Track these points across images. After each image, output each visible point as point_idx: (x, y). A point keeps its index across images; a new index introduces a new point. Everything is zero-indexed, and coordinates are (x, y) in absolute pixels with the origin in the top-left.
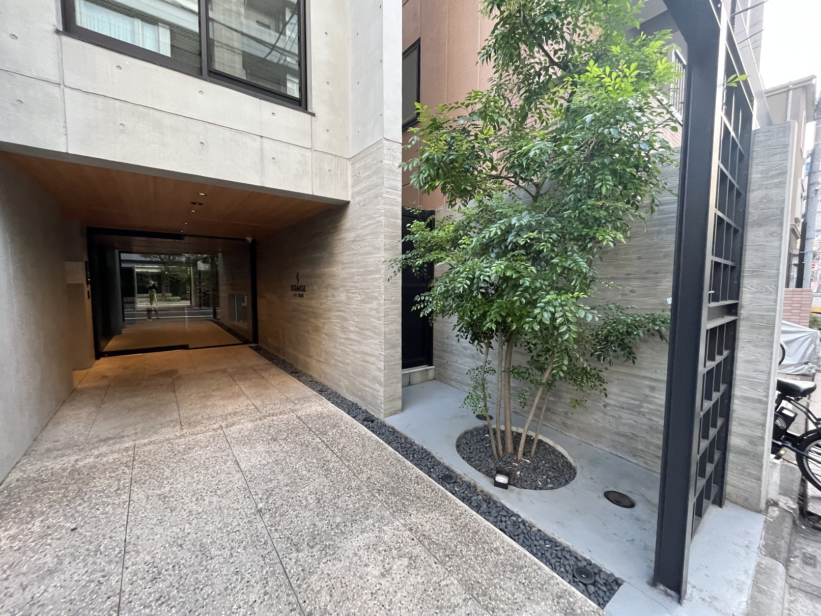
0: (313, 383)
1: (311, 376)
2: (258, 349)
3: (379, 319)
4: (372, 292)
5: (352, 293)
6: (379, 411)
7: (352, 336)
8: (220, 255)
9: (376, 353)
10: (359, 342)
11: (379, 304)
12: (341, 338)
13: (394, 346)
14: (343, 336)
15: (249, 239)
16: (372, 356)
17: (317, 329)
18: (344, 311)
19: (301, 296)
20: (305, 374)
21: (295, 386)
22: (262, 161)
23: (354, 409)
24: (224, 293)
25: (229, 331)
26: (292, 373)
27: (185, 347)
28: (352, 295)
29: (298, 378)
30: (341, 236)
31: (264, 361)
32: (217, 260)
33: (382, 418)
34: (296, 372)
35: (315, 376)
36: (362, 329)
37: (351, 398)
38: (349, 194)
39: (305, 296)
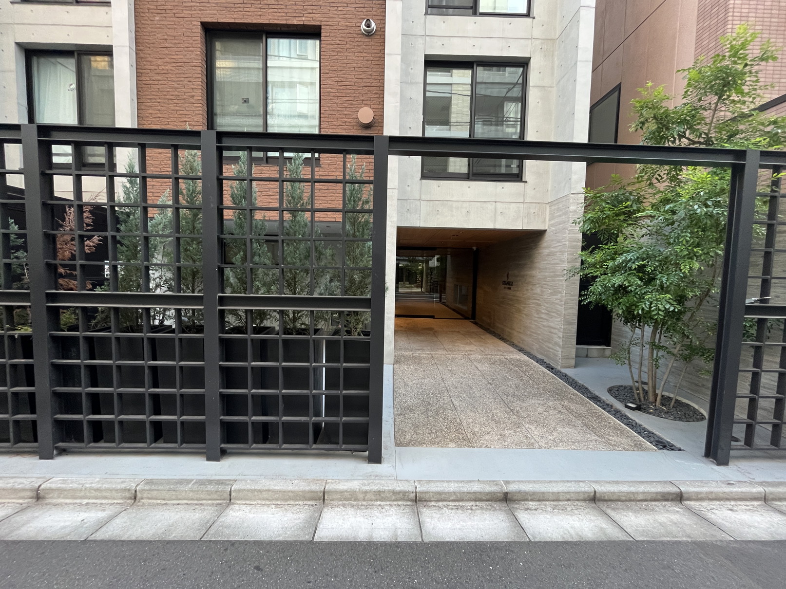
0: (513, 345)
2: (476, 323)
3: (561, 305)
4: (558, 288)
5: (545, 288)
6: (557, 365)
7: (543, 316)
8: (449, 257)
9: (558, 327)
10: (547, 320)
11: (562, 296)
12: (535, 317)
13: (570, 324)
14: (537, 316)
15: (475, 248)
16: (555, 329)
18: (538, 300)
19: (509, 288)
21: (503, 345)
22: (495, 215)
23: (541, 362)
24: (450, 284)
25: (454, 310)
26: (500, 339)
27: (433, 317)
28: (545, 290)
29: (505, 342)
30: (540, 251)
31: (481, 330)
32: (447, 260)
33: (559, 368)
34: (502, 339)
35: (516, 342)
36: (550, 312)
37: (539, 356)
38: (547, 225)
39: (512, 289)
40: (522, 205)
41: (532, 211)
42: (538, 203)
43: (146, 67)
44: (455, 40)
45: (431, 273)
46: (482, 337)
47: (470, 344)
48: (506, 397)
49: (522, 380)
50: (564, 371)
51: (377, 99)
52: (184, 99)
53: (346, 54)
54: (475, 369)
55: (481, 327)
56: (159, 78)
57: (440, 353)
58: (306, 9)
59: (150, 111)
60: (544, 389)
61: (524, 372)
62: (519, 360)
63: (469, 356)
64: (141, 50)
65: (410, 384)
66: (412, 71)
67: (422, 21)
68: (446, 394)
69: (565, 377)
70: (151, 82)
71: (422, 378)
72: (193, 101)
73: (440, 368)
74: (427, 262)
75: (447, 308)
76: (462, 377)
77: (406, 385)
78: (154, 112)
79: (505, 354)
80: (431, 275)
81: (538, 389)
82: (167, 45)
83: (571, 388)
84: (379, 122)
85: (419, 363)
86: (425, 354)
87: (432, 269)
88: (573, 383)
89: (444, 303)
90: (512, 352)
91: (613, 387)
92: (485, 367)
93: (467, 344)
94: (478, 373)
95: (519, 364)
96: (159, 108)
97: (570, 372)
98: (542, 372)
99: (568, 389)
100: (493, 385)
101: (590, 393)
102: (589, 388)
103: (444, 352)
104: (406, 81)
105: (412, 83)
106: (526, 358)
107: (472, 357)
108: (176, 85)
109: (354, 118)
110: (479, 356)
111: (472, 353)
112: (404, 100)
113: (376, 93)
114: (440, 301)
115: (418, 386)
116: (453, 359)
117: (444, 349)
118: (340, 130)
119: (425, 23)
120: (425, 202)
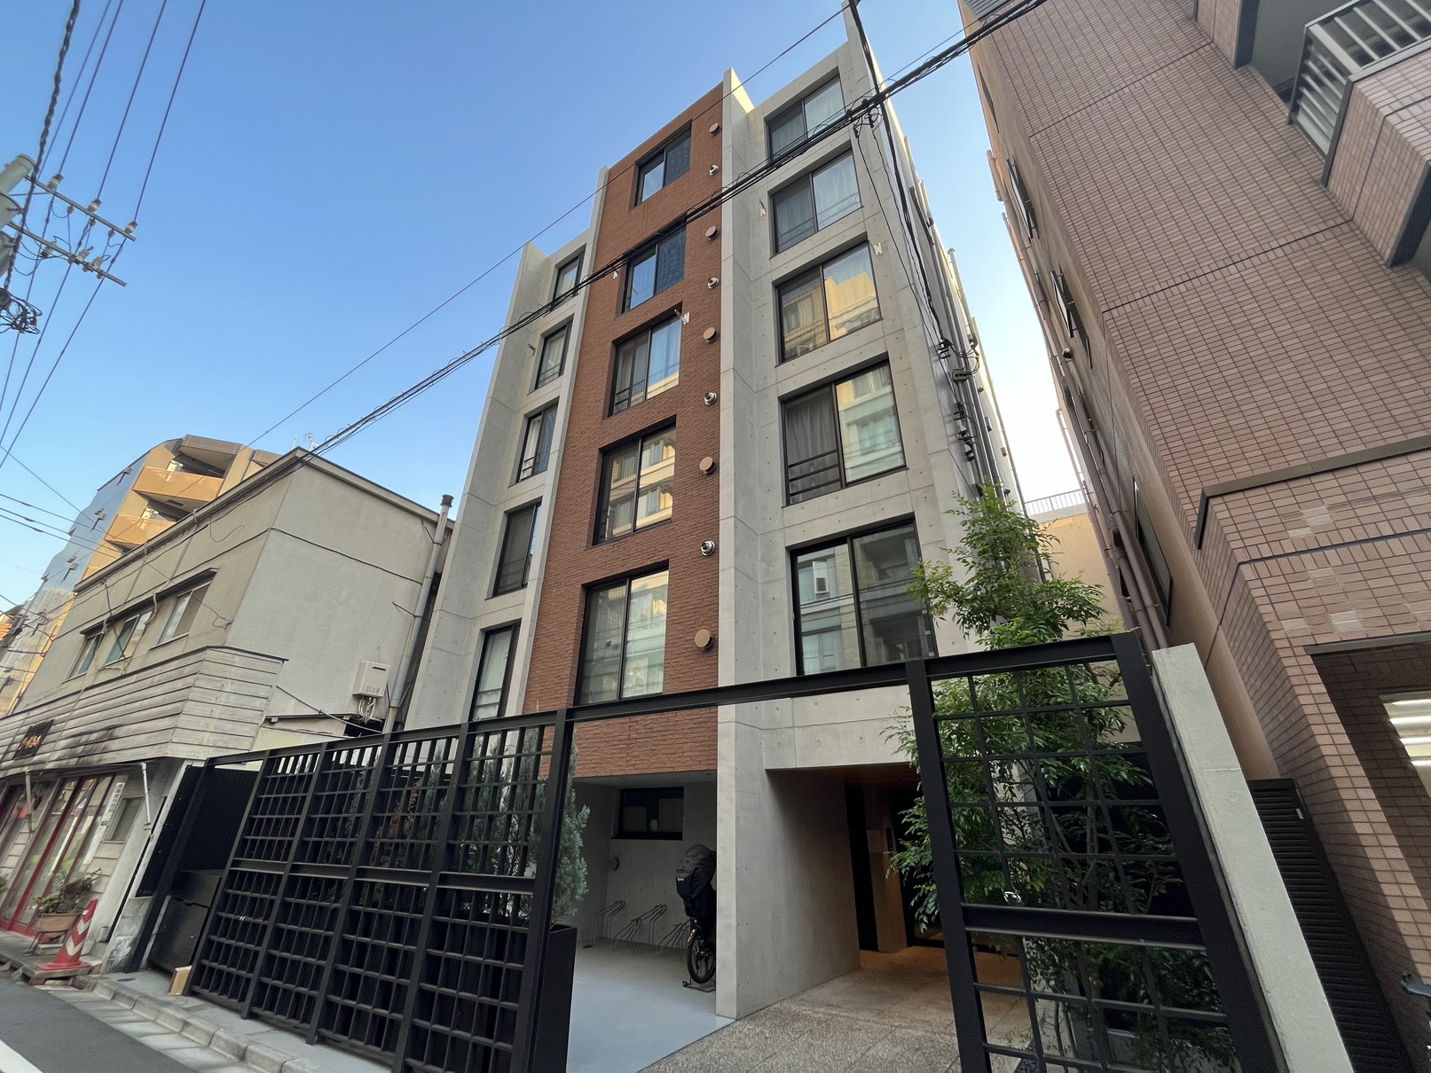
43: (541, 633)
44: (817, 522)
53: (688, 579)
58: (658, 549)
67: (781, 513)
82: (557, 611)
104: (768, 582)
105: (774, 581)
109: (691, 644)
112: (768, 602)
118: (682, 659)
119: (782, 516)
120: (801, 729)
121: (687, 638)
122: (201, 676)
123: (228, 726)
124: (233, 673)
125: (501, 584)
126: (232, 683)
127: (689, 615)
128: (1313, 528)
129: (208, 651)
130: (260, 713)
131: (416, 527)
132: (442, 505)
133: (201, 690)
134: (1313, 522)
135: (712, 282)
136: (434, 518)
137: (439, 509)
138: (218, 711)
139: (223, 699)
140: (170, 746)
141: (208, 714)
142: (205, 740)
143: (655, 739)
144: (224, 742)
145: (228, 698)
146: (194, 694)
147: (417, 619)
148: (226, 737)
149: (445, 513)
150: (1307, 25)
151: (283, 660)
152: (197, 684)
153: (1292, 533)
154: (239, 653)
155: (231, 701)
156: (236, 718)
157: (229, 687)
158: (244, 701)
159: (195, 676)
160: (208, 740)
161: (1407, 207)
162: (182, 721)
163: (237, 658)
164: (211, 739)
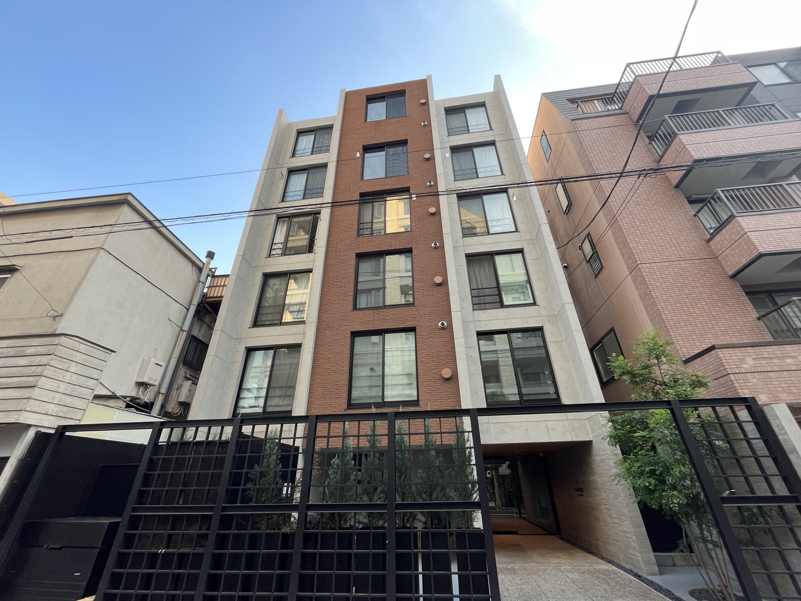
0: (603, 558)
1: (602, 555)
2: (562, 538)
3: (624, 508)
4: (617, 492)
5: (608, 493)
6: (643, 571)
7: (616, 521)
8: (519, 463)
9: (630, 531)
10: (620, 524)
11: (622, 499)
12: (611, 523)
13: (640, 527)
14: (611, 521)
15: (541, 455)
16: (629, 532)
17: (597, 519)
18: (607, 505)
19: (582, 495)
20: (598, 554)
21: (591, 558)
22: (548, 430)
23: (630, 572)
24: (526, 495)
25: (537, 526)
26: (589, 553)
27: (516, 533)
28: (608, 494)
29: (593, 555)
30: (593, 458)
31: (569, 545)
32: (517, 466)
33: (645, 575)
34: (591, 553)
35: (604, 555)
36: (619, 516)
37: (628, 567)
38: (591, 436)
39: (584, 494)
40: (566, 422)
41: (576, 426)
42: (579, 420)
43: (319, 356)
44: (493, 322)
45: (504, 481)
46: (571, 551)
47: (559, 557)
48: (595, 598)
49: (609, 584)
50: (650, 578)
51: (452, 362)
52: (338, 372)
53: (431, 340)
54: (567, 577)
55: (569, 542)
56: (325, 362)
57: (531, 565)
58: (407, 320)
59: (317, 381)
60: (630, 592)
61: (612, 580)
62: (608, 570)
63: (559, 568)
64: (317, 348)
65: (510, 588)
66: (469, 341)
67: (472, 314)
68: (543, 595)
69: (651, 584)
70: (320, 364)
71: (520, 585)
72: (343, 373)
73: (534, 577)
74: (497, 469)
75: (530, 524)
76: (555, 584)
77: (508, 590)
78: (320, 381)
79: (594, 565)
80: (504, 484)
81: (624, 592)
82: (331, 344)
83: (655, 591)
84: (455, 376)
85: (514, 573)
86: (517, 566)
87: (504, 476)
88: (659, 588)
89: (525, 519)
90: (600, 564)
91: (695, 590)
92: (576, 576)
93: (556, 557)
94: (569, 580)
95: (607, 573)
96: (323, 378)
97: (657, 579)
98: (629, 579)
99: (652, 591)
100: (584, 590)
101: (673, 594)
102: (673, 592)
103: (535, 565)
104: (468, 347)
105: (471, 347)
106: (614, 568)
107: (563, 568)
108: (334, 365)
109: (439, 375)
110: (569, 568)
111: (561, 565)
112: (469, 358)
113: (451, 359)
114: (521, 517)
115: (518, 590)
116: (544, 570)
117: (535, 562)
118: (431, 383)
119: (473, 315)
120: (493, 424)
121: (433, 372)
122: (56, 357)
123: (68, 400)
124: (78, 357)
125: (259, 319)
126: (76, 365)
127: (433, 359)
128: (749, 365)
129: (63, 338)
130: (92, 391)
131: (188, 268)
132: (206, 257)
133: (53, 368)
134: (749, 362)
135: (431, 183)
136: (201, 265)
137: (204, 260)
138: (63, 387)
139: (68, 377)
140: (24, 413)
141: (55, 389)
142: (50, 410)
143: (417, 426)
144: (64, 412)
145: (71, 377)
146: (48, 371)
147: (185, 332)
148: (65, 409)
149: (209, 263)
150: (717, 189)
151: (112, 351)
152: (52, 363)
153: (744, 366)
154: (84, 342)
155: (73, 379)
156: (75, 394)
157: (73, 369)
158: (82, 380)
159: (49, 357)
160: (53, 410)
161: (745, 262)
162: (36, 393)
163: (82, 346)
164: (55, 409)
